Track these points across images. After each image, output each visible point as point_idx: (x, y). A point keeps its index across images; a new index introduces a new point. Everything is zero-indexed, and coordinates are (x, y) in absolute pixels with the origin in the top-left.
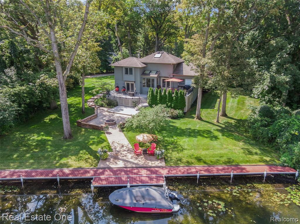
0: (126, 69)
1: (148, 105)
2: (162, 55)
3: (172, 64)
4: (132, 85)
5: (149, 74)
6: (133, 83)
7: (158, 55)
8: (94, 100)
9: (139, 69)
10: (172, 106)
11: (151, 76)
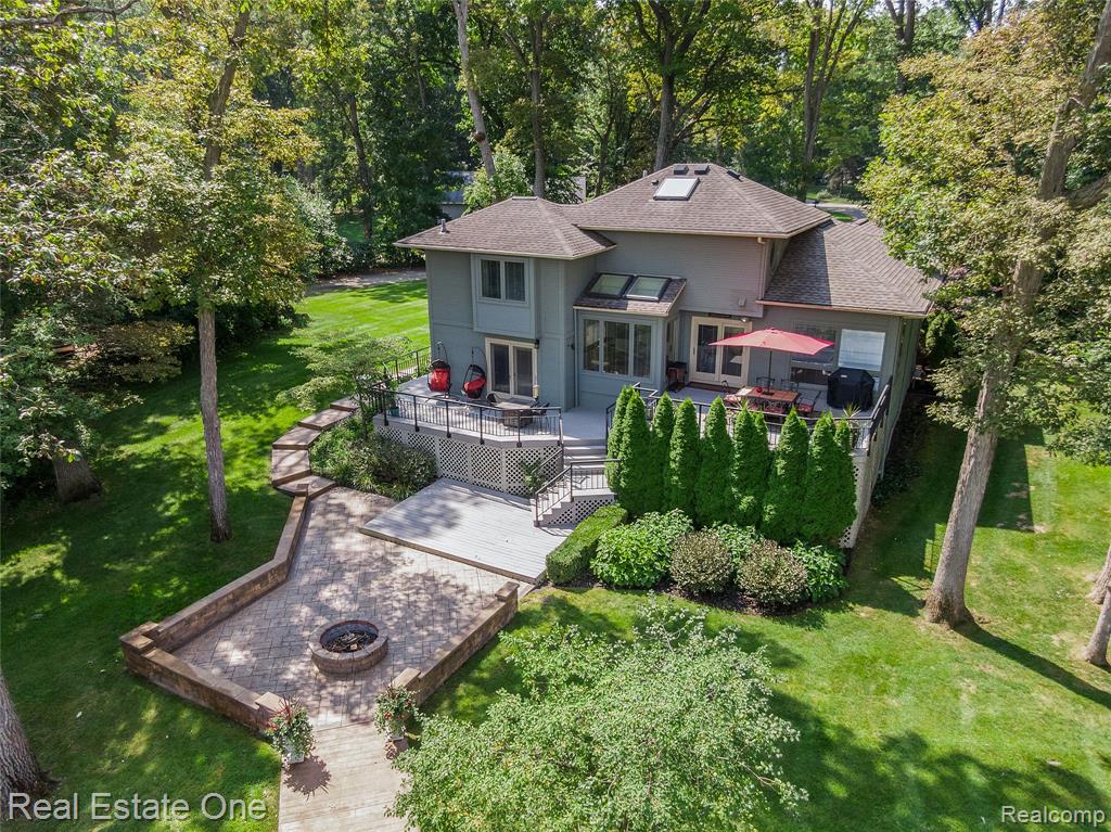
0: (491, 266)
1: (608, 492)
2: (699, 182)
3: (764, 239)
4: (524, 357)
5: (621, 298)
6: (531, 346)
7: (675, 186)
8: (315, 434)
9: (562, 268)
10: (767, 518)
11: (632, 307)
